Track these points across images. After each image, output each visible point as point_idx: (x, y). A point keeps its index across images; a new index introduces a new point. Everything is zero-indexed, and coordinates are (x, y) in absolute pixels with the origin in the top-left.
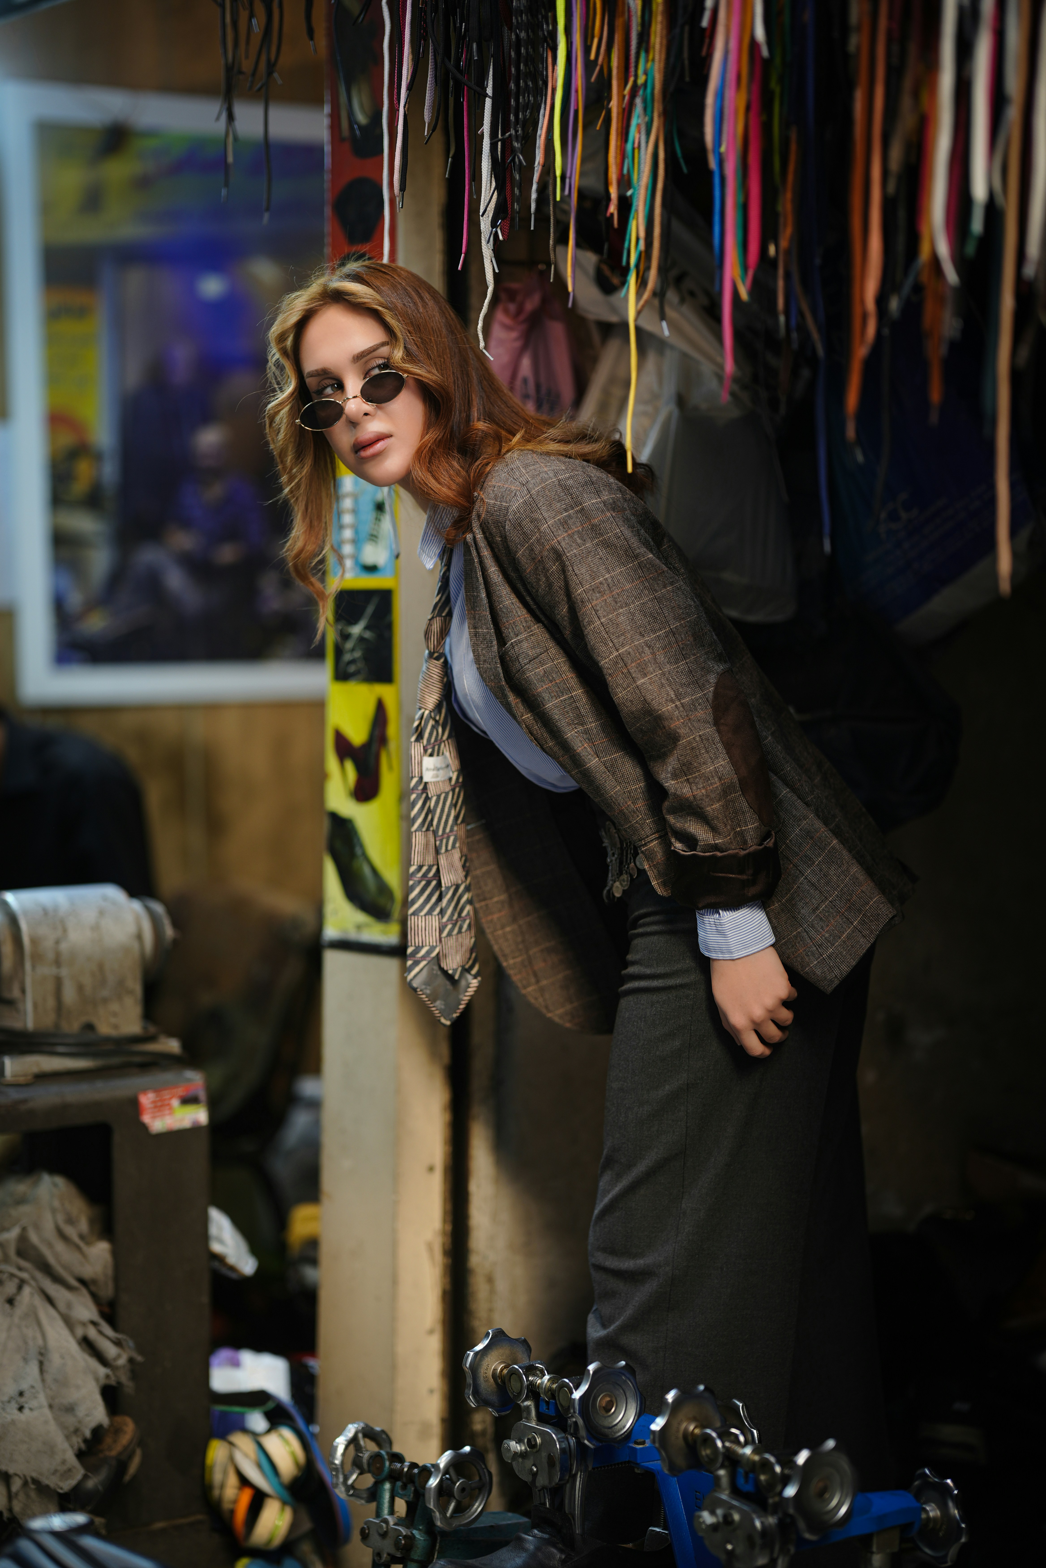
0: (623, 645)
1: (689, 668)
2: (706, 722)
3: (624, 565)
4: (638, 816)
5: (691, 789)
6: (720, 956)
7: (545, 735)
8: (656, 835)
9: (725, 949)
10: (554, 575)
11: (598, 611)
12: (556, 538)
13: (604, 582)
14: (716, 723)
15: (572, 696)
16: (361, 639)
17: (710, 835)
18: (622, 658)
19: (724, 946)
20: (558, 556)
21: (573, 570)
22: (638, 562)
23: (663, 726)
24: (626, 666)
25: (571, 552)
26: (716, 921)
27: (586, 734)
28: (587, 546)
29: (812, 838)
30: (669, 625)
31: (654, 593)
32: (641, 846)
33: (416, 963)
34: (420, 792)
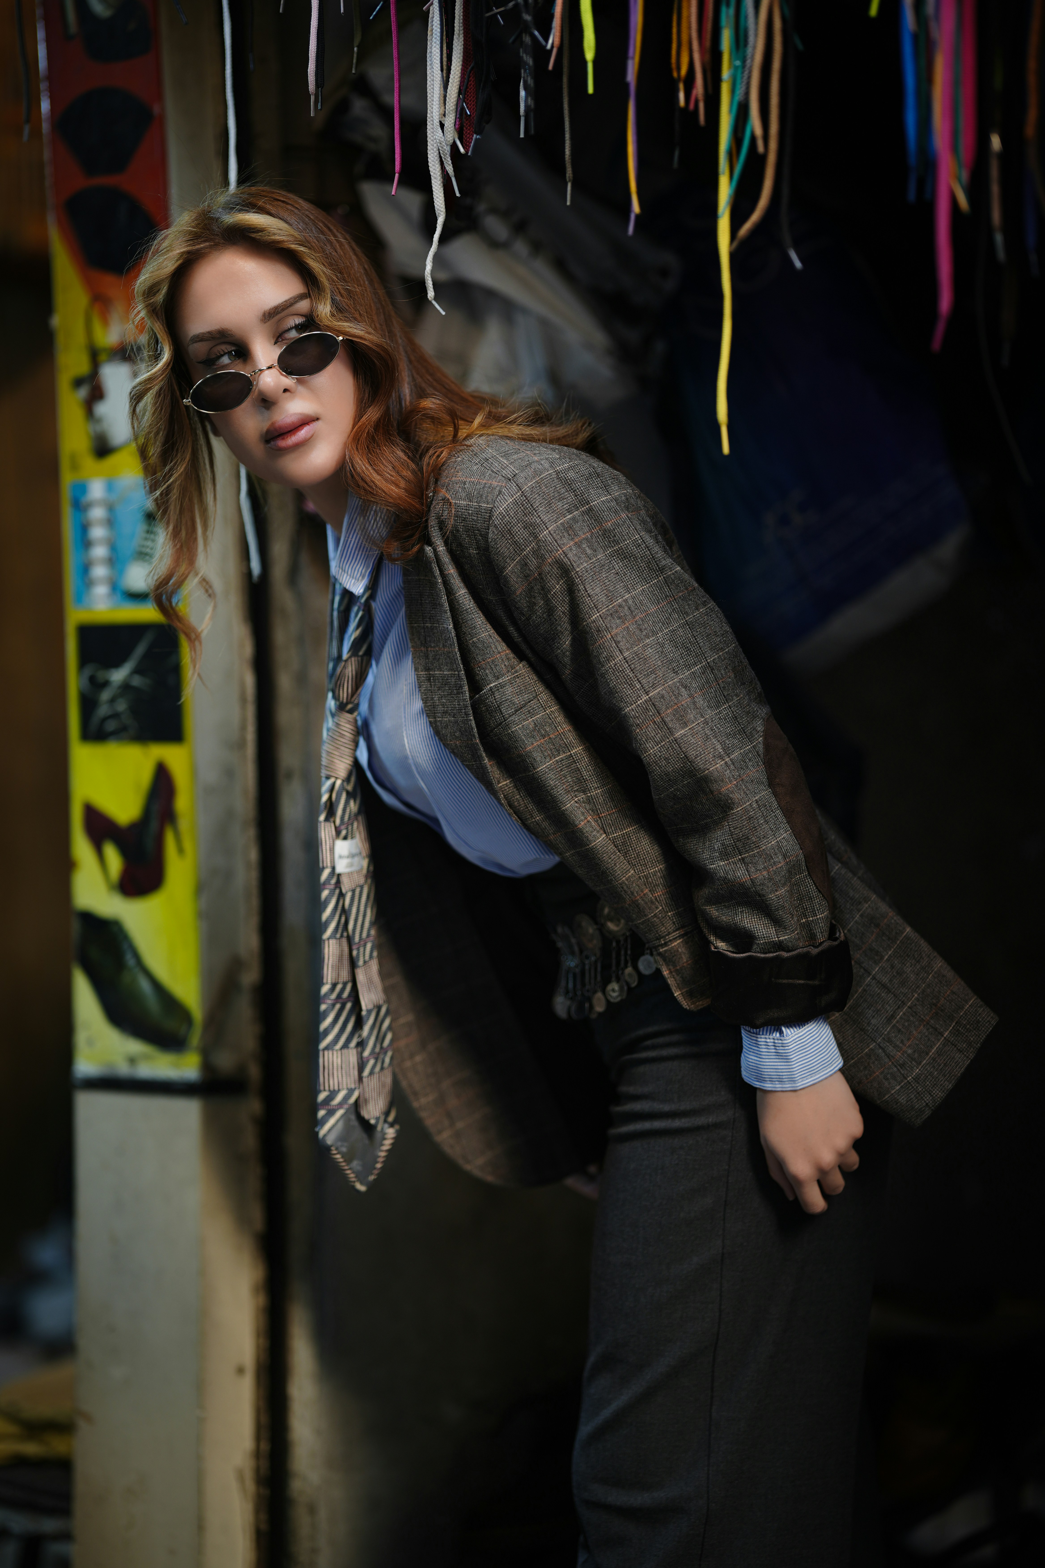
0: (654, 686)
1: (733, 712)
2: (760, 783)
3: (646, 581)
4: (657, 908)
5: (747, 871)
6: (778, 1086)
7: (530, 807)
8: (682, 932)
9: (786, 1077)
10: (558, 597)
11: (619, 642)
12: (561, 548)
13: (624, 603)
14: (771, 784)
15: (571, 754)
16: (126, 687)
17: (772, 931)
18: (653, 704)
19: (785, 1074)
20: (565, 571)
21: (586, 589)
22: (664, 577)
23: (710, 790)
24: (658, 713)
25: (581, 566)
26: (776, 1041)
27: (589, 803)
28: (598, 557)
29: (877, 926)
30: (705, 658)
31: (684, 618)
32: (659, 946)
33: (331, 1113)
34: (332, 887)
